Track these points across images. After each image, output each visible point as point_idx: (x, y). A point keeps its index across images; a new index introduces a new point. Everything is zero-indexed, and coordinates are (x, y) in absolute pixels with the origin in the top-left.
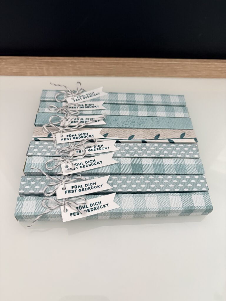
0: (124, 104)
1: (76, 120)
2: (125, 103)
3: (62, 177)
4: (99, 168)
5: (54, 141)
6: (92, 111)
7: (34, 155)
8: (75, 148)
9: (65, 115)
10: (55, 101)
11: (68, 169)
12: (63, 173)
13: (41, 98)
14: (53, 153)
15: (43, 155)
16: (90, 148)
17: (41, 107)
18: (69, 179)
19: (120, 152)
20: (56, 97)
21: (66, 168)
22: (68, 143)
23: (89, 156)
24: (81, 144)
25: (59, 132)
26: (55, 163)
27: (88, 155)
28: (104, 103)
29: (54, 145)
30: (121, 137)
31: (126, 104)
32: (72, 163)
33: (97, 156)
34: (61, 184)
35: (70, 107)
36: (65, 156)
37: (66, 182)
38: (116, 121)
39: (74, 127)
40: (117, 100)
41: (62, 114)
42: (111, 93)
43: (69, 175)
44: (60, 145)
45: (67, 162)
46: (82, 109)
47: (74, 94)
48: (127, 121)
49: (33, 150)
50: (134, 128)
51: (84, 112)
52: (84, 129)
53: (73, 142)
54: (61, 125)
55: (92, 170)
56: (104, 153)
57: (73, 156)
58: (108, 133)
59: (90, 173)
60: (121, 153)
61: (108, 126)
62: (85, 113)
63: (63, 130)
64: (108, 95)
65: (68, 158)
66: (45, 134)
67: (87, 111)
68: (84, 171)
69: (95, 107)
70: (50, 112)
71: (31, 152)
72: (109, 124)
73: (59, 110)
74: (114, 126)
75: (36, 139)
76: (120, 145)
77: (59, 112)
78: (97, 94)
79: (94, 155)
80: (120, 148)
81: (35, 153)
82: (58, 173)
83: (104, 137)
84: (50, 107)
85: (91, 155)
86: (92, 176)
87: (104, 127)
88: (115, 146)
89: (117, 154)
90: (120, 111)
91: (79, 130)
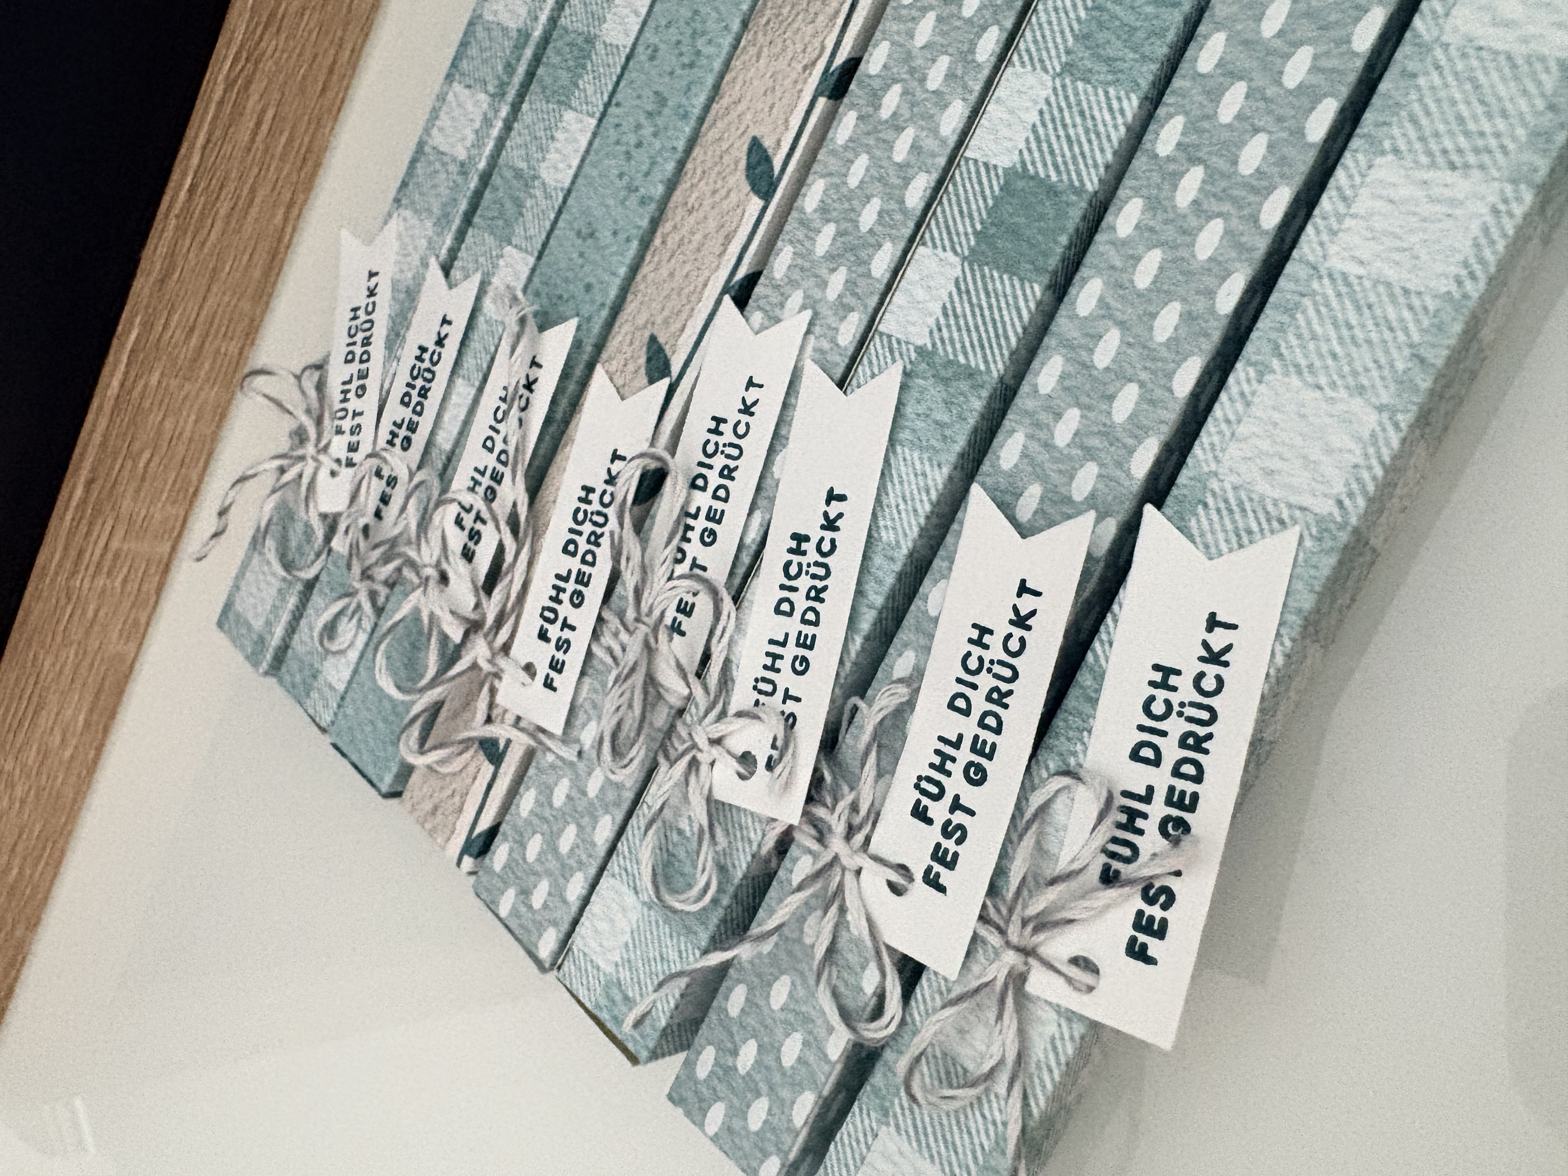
0: (508, 127)
1: (468, 520)
2: (504, 111)
3: (805, 839)
4: (870, 536)
5: (532, 743)
6: (459, 382)
7: (565, 927)
8: (643, 629)
9: (407, 573)
10: (310, 586)
11: (770, 766)
12: (774, 820)
13: (256, 665)
14: (611, 795)
15: (593, 871)
16: (690, 522)
17: (308, 695)
18: (843, 805)
19: (824, 311)
20: (282, 573)
21: (752, 773)
22: (589, 654)
23: (746, 559)
24: (637, 577)
25: (497, 676)
26: (684, 824)
27: (734, 565)
28: (447, 269)
29: (558, 757)
30: (722, 254)
31: (516, 108)
32: (739, 714)
33: (772, 500)
34: (849, 878)
35: (378, 515)
36: (671, 730)
37: (859, 838)
38: (592, 235)
39: (509, 558)
40: (462, 165)
41: (396, 590)
42: (404, 184)
43: (817, 781)
44: (581, 717)
45: (717, 742)
46: (419, 439)
47: (310, 449)
48: (628, 156)
49: (530, 907)
50: (701, 120)
51: (445, 441)
52: (546, 493)
53: (600, 619)
54: (456, 634)
55: (859, 592)
56: (778, 440)
57: (692, 678)
58: (647, 334)
59: (879, 621)
60: (843, 309)
61: (605, 313)
62: (455, 431)
63: (490, 644)
64: (408, 213)
65: (687, 717)
66: (472, 769)
67: (446, 417)
68: (841, 662)
69: (440, 342)
70: (353, 655)
71: (540, 929)
72: (593, 302)
73: (363, 598)
74: (623, 271)
75: (475, 850)
76: (777, 287)
77: (381, 600)
78: (372, 293)
79: (757, 517)
80: (796, 298)
81: (558, 915)
82: (764, 851)
83: (664, 384)
84: (321, 643)
85: (748, 540)
86: (910, 620)
87: (599, 347)
88: (763, 328)
89: (833, 341)
90: (544, 174)
91: (537, 535)
